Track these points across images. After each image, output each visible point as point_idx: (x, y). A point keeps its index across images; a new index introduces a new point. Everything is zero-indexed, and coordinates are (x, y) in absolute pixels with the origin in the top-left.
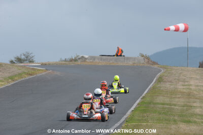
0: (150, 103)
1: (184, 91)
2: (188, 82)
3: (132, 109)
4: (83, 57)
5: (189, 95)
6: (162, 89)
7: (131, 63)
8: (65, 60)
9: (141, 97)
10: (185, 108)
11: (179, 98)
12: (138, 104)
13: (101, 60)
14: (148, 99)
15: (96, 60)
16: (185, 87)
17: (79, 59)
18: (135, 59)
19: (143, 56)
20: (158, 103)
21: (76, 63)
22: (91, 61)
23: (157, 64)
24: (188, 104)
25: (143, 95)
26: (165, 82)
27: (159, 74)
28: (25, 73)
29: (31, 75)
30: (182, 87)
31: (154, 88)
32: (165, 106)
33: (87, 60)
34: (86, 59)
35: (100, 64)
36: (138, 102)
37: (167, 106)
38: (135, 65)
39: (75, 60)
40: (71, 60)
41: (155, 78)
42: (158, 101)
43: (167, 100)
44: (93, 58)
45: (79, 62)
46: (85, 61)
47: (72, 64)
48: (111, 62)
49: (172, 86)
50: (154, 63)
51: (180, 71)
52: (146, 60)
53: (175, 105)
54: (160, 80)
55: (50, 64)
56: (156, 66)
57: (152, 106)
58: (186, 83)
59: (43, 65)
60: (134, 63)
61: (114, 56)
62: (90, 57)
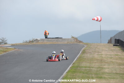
0: (77, 67)
1: (98, 58)
2: (100, 52)
3: (67, 71)
5: (101, 61)
6: (85, 57)
7: (66, 42)
8: (26, 42)
9: (72, 63)
10: (99, 69)
11: (95, 63)
12: (70, 68)
13: (48, 41)
14: (76, 65)
15: (45, 41)
16: (99, 56)
17: (35, 41)
18: (68, 39)
19: (73, 37)
20: (82, 67)
21: (33, 43)
22: (42, 42)
23: (82, 42)
24: (101, 66)
25: (74, 62)
26: (87, 53)
27: (83, 49)
28: (1, 51)
29: (5, 52)
30: (97, 56)
31: (80, 57)
32: (87, 68)
33: (40, 41)
34: (38, 40)
35: (47, 44)
36: (70, 66)
37: (88, 68)
38: (69, 43)
39: (32, 42)
40: (30, 42)
41: (81, 51)
42: (83, 66)
43: (88, 65)
45: (34, 43)
46: (38, 42)
47: (30, 44)
48: (54, 42)
49: (91, 56)
50: (80, 42)
51: (96, 46)
52: (75, 40)
54: (84, 52)
55: (17, 45)
56: (81, 44)
57: (79, 68)
58: (100, 53)
59: (13, 45)
60: (68, 42)
61: (56, 38)
62: (41, 39)
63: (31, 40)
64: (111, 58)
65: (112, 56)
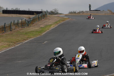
17: (81, 12)
19: (109, 10)
22: (86, 13)
28: (61, 20)
29: (63, 21)
34: (84, 12)
39: (79, 13)
44: (87, 12)
45: (81, 14)
52: (110, 12)
59: (66, 15)
60: (105, 14)
61: (96, 10)
62: (86, 11)
63: (78, 12)
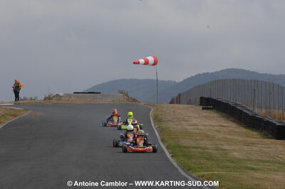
1: (197, 132)
4: (57, 95)
7: (109, 101)
15: (73, 98)
17: (54, 97)
18: (113, 96)
19: (122, 93)
22: (67, 98)
33: (63, 99)
34: (61, 97)
35: (78, 102)
39: (48, 98)
40: (45, 99)
44: (69, 96)
45: (54, 101)
46: (60, 99)
48: (88, 99)
49: (179, 127)
51: (173, 110)
53: (207, 149)
61: (89, 93)
62: (66, 94)
64: (219, 131)
65: (216, 128)
